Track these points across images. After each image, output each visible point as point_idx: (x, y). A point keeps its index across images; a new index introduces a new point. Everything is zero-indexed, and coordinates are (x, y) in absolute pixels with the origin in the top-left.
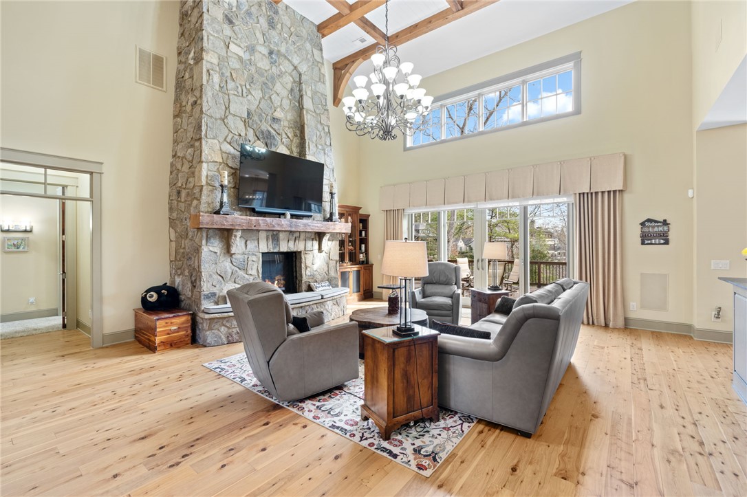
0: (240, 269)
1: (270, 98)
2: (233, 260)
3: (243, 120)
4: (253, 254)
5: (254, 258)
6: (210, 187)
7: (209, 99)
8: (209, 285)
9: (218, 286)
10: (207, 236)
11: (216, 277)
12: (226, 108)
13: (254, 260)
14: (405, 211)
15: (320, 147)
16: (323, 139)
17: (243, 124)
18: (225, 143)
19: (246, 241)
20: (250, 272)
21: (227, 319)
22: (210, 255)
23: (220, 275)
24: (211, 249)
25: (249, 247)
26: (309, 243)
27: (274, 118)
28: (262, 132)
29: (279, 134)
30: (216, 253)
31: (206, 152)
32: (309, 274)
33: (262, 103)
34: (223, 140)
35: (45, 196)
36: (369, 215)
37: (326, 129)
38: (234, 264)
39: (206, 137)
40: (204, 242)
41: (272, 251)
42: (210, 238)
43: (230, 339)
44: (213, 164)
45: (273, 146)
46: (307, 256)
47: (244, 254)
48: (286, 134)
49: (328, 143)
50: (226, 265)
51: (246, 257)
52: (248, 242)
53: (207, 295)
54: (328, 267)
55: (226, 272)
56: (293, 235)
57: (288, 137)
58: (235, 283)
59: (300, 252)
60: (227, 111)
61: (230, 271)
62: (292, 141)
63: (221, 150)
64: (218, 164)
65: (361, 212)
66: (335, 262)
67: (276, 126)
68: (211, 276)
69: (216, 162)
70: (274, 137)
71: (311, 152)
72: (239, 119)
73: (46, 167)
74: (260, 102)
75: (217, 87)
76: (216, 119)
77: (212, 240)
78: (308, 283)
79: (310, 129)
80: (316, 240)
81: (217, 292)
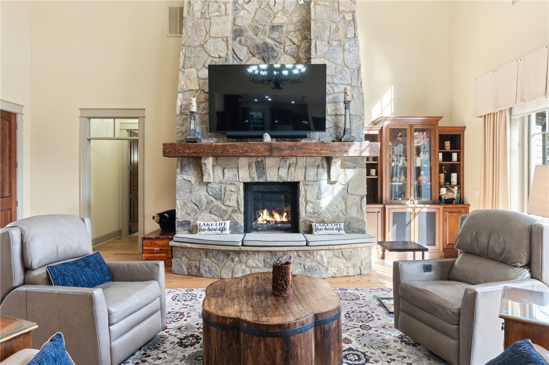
0: (216, 198)
1: (268, 4)
2: (209, 189)
3: (225, 40)
4: (232, 184)
5: (233, 188)
6: (184, 116)
7: (189, 29)
8: (183, 213)
9: (192, 215)
10: (181, 165)
11: (190, 205)
12: (207, 33)
13: (233, 189)
14: (514, 112)
15: (335, 43)
16: (341, 31)
17: (224, 44)
18: (204, 68)
19: (224, 169)
20: (227, 203)
21: (187, 250)
22: (184, 184)
23: (195, 204)
24: (185, 177)
25: (226, 175)
26: (311, 173)
27: (273, 27)
28: (258, 46)
29: (280, 43)
30: (190, 181)
31: (182, 83)
32: (311, 211)
33: (258, 14)
34: (201, 66)
35: (114, 138)
36: (465, 128)
37: (349, 17)
38: (210, 193)
39: (184, 68)
40: (178, 170)
41: (256, 180)
42: (184, 167)
43: (190, 270)
44: (189, 93)
45: (271, 59)
46: (308, 188)
47: (221, 183)
48: (291, 40)
49: (350, 35)
50: (202, 194)
51: (223, 186)
52: (226, 170)
53: (182, 222)
54: (346, 203)
55: (200, 201)
56: (285, 161)
57: (294, 44)
58: (211, 213)
59: (297, 183)
60: (208, 36)
61: (205, 200)
62: (299, 47)
63: (198, 77)
64: (195, 92)
65: (441, 124)
66: (358, 198)
67: (276, 35)
68: (185, 203)
69: (192, 90)
70: (273, 49)
71: (319, 53)
72: (221, 39)
73: (114, 118)
74: (255, 14)
75: (198, 15)
76: (195, 47)
77: (186, 169)
78: (308, 223)
79: (319, 25)
80: (323, 167)
81: (192, 221)
